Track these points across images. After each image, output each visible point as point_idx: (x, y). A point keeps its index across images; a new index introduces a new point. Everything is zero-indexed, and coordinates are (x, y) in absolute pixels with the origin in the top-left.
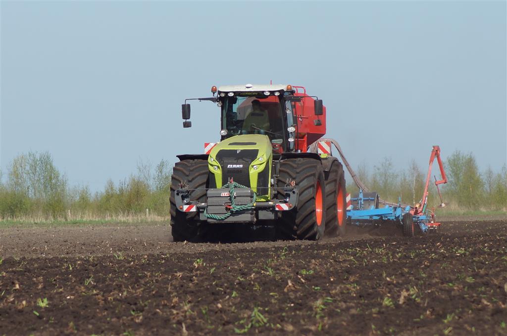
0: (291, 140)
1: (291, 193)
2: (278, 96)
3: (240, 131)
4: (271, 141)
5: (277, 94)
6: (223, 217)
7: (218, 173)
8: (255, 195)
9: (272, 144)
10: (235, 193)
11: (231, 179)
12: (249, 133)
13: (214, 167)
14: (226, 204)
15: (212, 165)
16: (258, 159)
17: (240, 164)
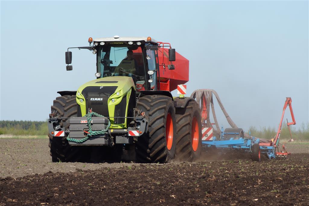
0: (150, 81)
1: (141, 122)
4: (135, 82)
5: (139, 44)
6: (81, 140)
7: (83, 104)
8: (109, 123)
9: (136, 84)
10: (92, 121)
11: (90, 109)
13: (80, 99)
14: (84, 130)
15: (79, 98)
16: (115, 94)
17: (100, 98)
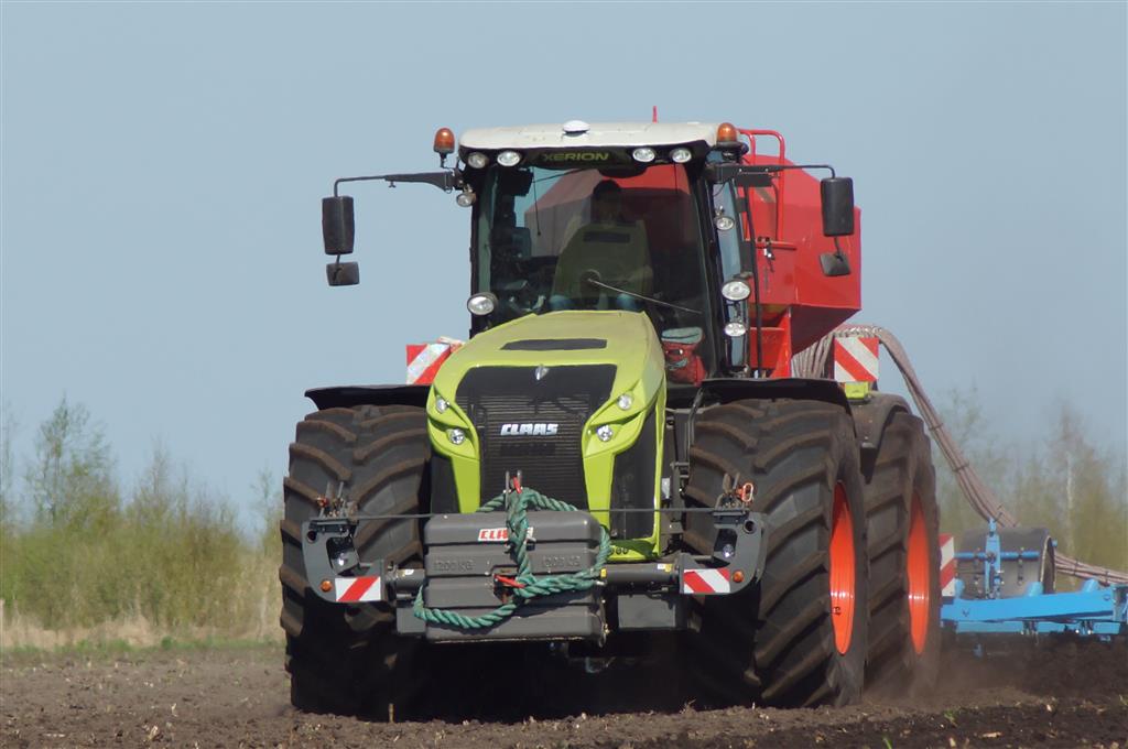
0: (735, 330)
1: (739, 529)
2: (684, 164)
3: (541, 299)
4: (660, 336)
5: (682, 157)
6: (484, 619)
7: (464, 454)
8: (604, 538)
9: (664, 345)
11: (513, 476)
12: (576, 304)
13: (450, 431)
14: (498, 571)
15: (442, 426)
16: (612, 403)
17: (547, 421)
